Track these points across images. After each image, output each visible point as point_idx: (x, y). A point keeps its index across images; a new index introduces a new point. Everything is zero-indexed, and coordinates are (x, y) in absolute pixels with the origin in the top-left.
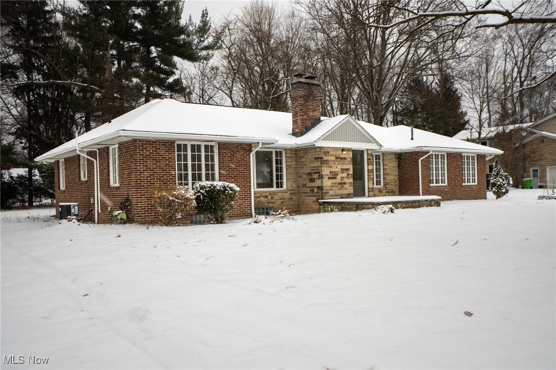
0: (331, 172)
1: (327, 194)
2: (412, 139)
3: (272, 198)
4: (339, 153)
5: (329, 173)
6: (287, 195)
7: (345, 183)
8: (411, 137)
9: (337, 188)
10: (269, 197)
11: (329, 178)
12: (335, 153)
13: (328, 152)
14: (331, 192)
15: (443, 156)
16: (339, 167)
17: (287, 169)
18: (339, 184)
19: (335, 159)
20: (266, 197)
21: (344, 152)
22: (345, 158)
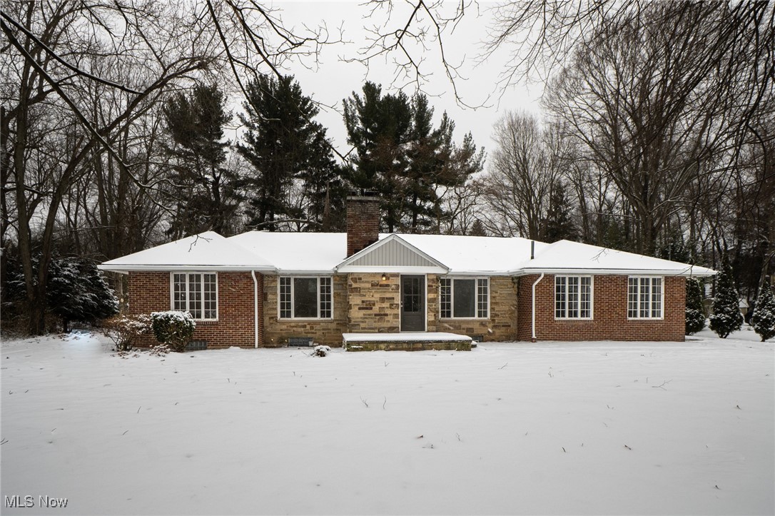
0: (363, 302)
1: (357, 327)
2: (532, 258)
3: (312, 328)
4: (376, 280)
5: (360, 303)
6: (334, 326)
7: (386, 315)
8: (530, 256)
9: (373, 321)
10: (308, 327)
11: (360, 309)
12: (370, 279)
13: (360, 279)
14: (362, 325)
15: (585, 281)
16: (377, 296)
17: (334, 297)
18: (376, 315)
19: (370, 286)
20: (305, 326)
21: (384, 278)
22: (387, 285)
